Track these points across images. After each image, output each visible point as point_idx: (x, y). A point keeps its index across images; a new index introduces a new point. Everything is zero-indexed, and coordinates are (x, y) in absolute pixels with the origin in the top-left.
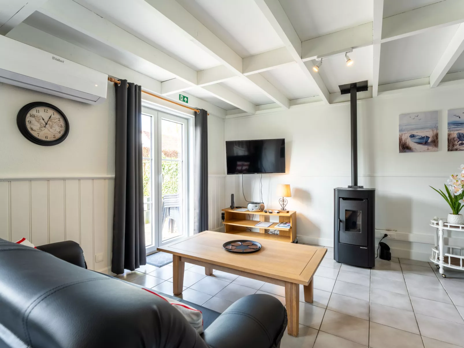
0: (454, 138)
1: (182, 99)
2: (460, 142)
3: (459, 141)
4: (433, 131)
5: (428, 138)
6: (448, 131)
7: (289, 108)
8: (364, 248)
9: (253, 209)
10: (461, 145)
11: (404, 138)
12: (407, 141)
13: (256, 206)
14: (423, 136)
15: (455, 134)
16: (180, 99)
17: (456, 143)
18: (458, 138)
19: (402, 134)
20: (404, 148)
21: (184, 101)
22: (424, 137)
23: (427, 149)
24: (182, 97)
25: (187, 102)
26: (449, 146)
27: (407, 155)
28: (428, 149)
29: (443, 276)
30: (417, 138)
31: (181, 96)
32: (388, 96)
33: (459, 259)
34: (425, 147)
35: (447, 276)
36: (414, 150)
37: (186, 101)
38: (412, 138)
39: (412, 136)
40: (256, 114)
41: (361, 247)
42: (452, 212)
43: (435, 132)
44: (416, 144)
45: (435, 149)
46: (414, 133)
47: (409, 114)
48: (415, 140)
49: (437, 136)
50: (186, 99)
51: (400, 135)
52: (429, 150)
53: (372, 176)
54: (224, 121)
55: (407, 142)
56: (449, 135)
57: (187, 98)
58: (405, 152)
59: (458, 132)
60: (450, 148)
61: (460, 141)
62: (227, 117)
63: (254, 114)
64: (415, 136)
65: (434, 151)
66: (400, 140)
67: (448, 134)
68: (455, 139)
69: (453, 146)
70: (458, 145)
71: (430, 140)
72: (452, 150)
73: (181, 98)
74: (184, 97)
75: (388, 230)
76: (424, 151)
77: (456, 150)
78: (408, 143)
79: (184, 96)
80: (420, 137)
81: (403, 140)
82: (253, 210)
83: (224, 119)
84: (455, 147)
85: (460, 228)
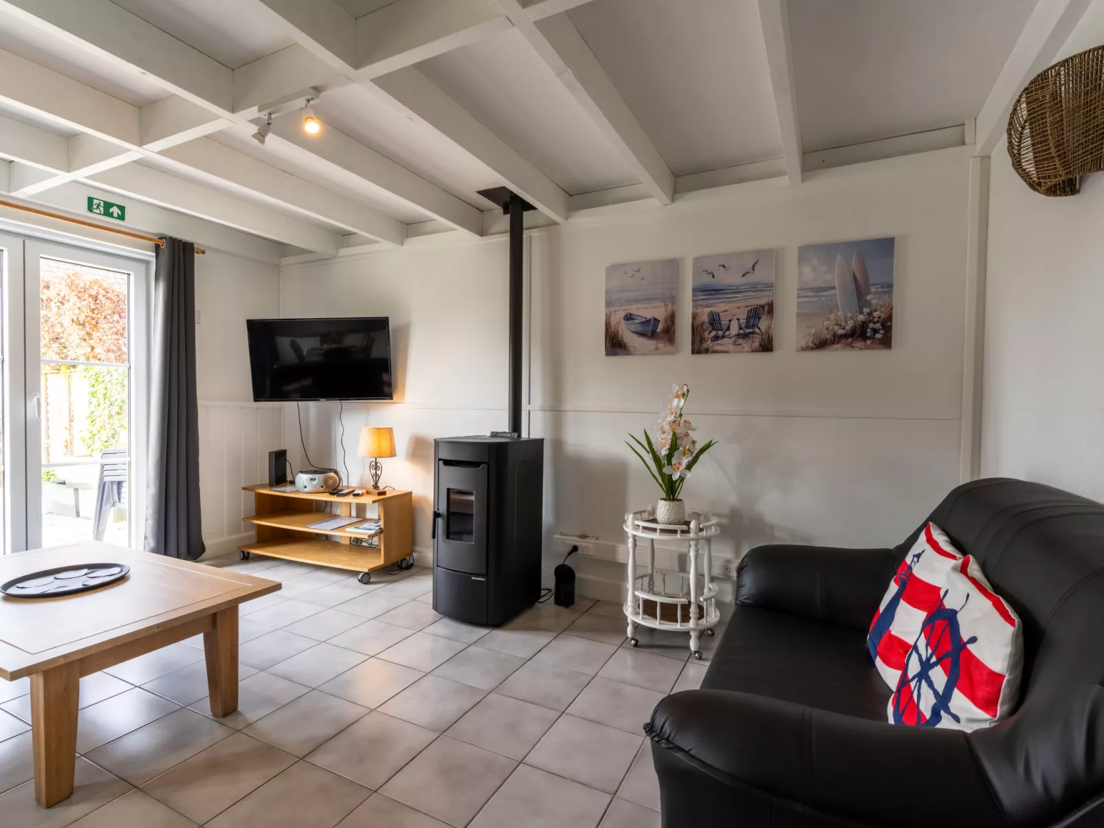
0: (703, 324)
1: (102, 209)
2: (714, 333)
3: (711, 331)
4: (665, 305)
5: (656, 321)
6: (693, 307)
7: (402, 244)
8: (480, 579)
9: (305, 487)
10: (715, 341)
11: (614, 320)
12: (619, 329)
13: (311, 479)
14: (649, 317)
15: (704, 318)
16: (90, 209)
17: (706, 334)
18: (710, 324)
19: (611, 313)
20: (615, 345)
21: (107, 213)
22: (651, 320)
23: (654, 348)
24: (98, 206)
25: (122, 217)
26: (693, 342)
27: (620, 361)
28: (657, 349)
29: (633, 642)
30: (637, 321)
31: (95, 202)
32: (585, 221)
33: (656, 602)
34: (650, 344)
35: (642, 641)
36: (632, 349)
37: (115, 215)
38: (629, 322)
39: (629, 317)
40: (339, 255)
41: (473, 578)
42: (664, 496)
43: (670, 308)
44: (635, 336)
45: (669, 348)
46: (633, 309)
47: (623, 265)
48: (633, 328)
49: (672, 318)
50: (115, 210)
51: (606, 315)
52: (658, 352)
53: (556, 410)
54: (279, 271)
55: (618, 332)
56: (694, 316)
57: (122, 208)
58: (615, 355)
59: (709, 310)
60: (696, 348)
61: (713, 330)
62: (284, 261)
63: (334, 257)
64: (633, 317)
65: (668, 353)
66: (608, 325)
67: (693, 313)
68: (705, 327)
69: (702, 343)
70: (709, 341)
71: (659, 329)
72: (699, 352)
73: (95, 207)
74: (108, 205)
75: (583, 536)
76: (650, 353)
77: (707, 351)
78: (620, 333)
79: (105, 202)
80: (643, 320)
81: (612, 325)
82: (306, 490)
83: (277, 267)
84: (705, 346)
85: (679, 532)
